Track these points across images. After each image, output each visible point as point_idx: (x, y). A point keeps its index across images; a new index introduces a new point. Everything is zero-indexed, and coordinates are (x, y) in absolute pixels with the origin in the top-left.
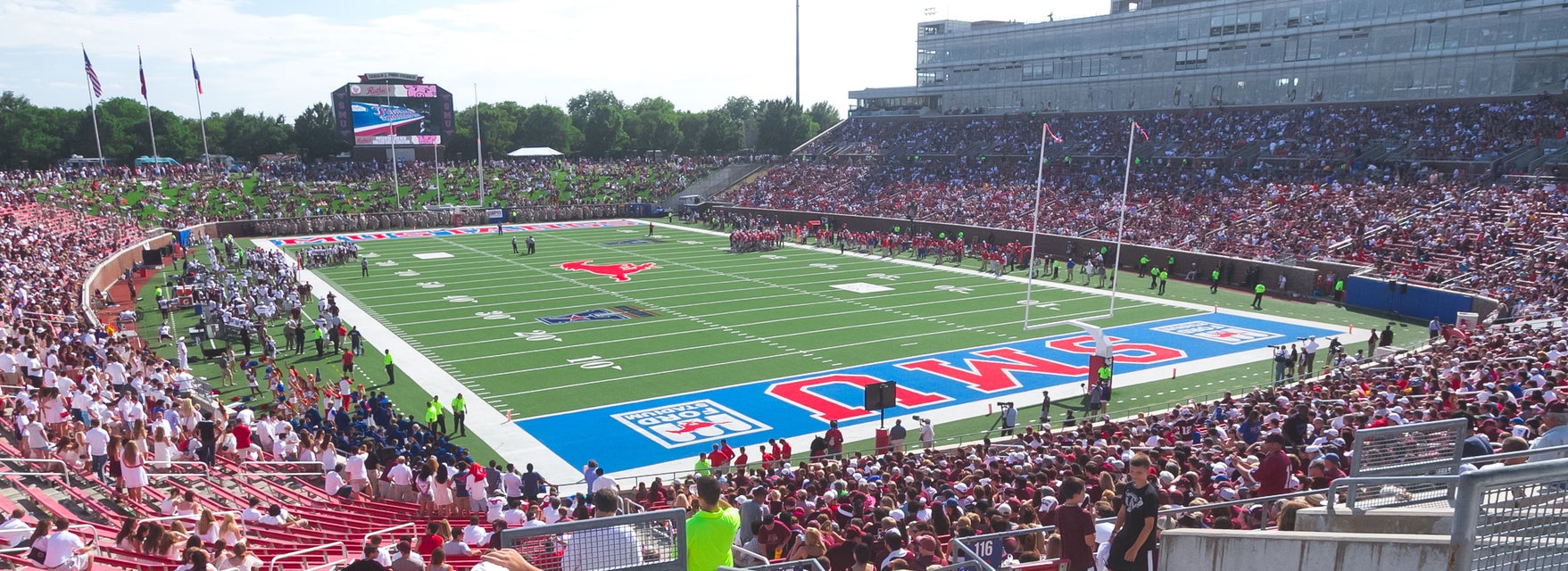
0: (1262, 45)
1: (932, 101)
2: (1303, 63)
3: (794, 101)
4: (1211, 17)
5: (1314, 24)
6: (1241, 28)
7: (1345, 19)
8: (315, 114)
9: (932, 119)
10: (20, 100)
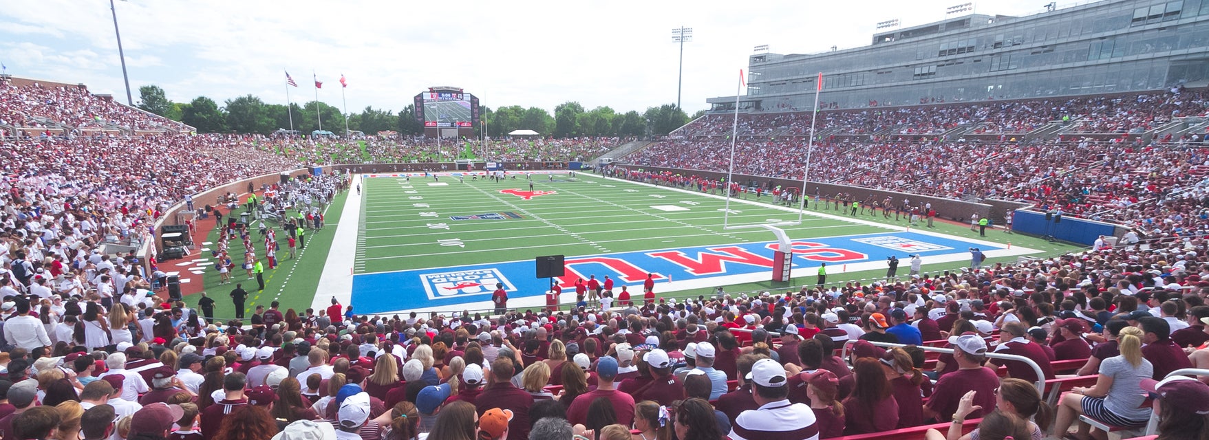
0: (975, 61)
1: (757, 104)
2: (1004, 72)
3: (677, 106)
4: (940, 44)
5: (1013, 45)
6: (961, 50)
7: (1036, 40)
8: (409, 110)
9: (756, 115)
10: (255, 99)
